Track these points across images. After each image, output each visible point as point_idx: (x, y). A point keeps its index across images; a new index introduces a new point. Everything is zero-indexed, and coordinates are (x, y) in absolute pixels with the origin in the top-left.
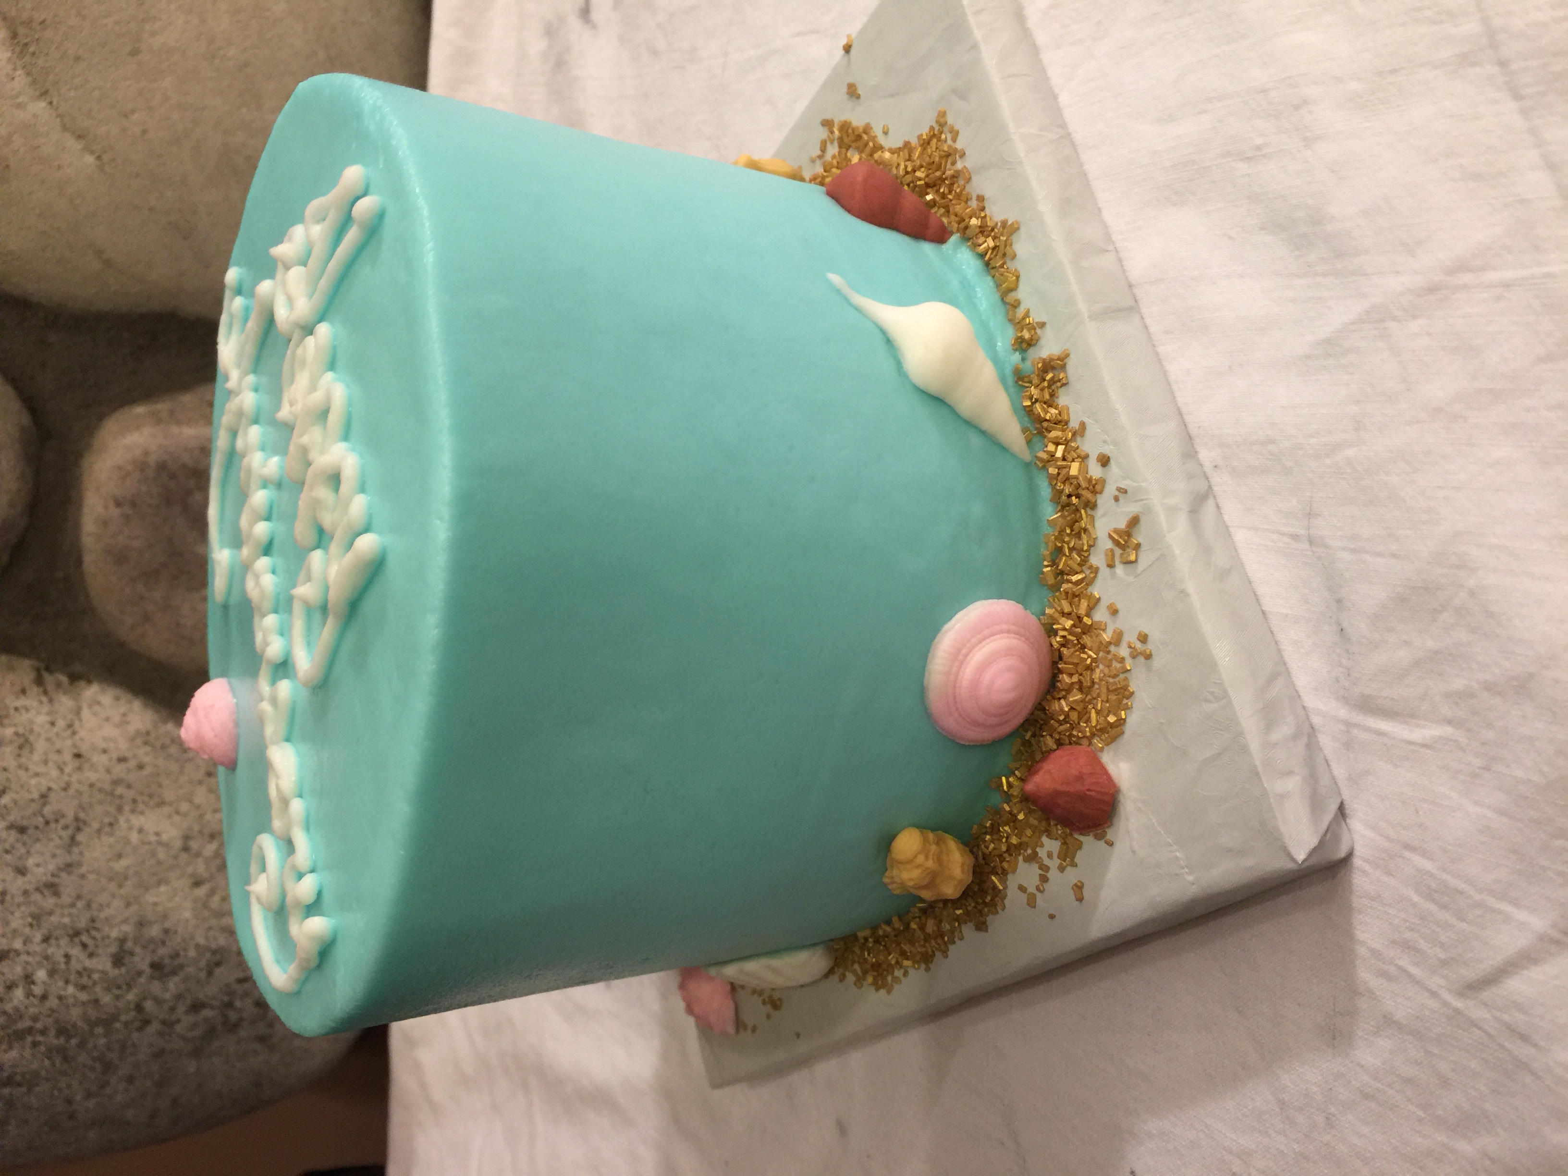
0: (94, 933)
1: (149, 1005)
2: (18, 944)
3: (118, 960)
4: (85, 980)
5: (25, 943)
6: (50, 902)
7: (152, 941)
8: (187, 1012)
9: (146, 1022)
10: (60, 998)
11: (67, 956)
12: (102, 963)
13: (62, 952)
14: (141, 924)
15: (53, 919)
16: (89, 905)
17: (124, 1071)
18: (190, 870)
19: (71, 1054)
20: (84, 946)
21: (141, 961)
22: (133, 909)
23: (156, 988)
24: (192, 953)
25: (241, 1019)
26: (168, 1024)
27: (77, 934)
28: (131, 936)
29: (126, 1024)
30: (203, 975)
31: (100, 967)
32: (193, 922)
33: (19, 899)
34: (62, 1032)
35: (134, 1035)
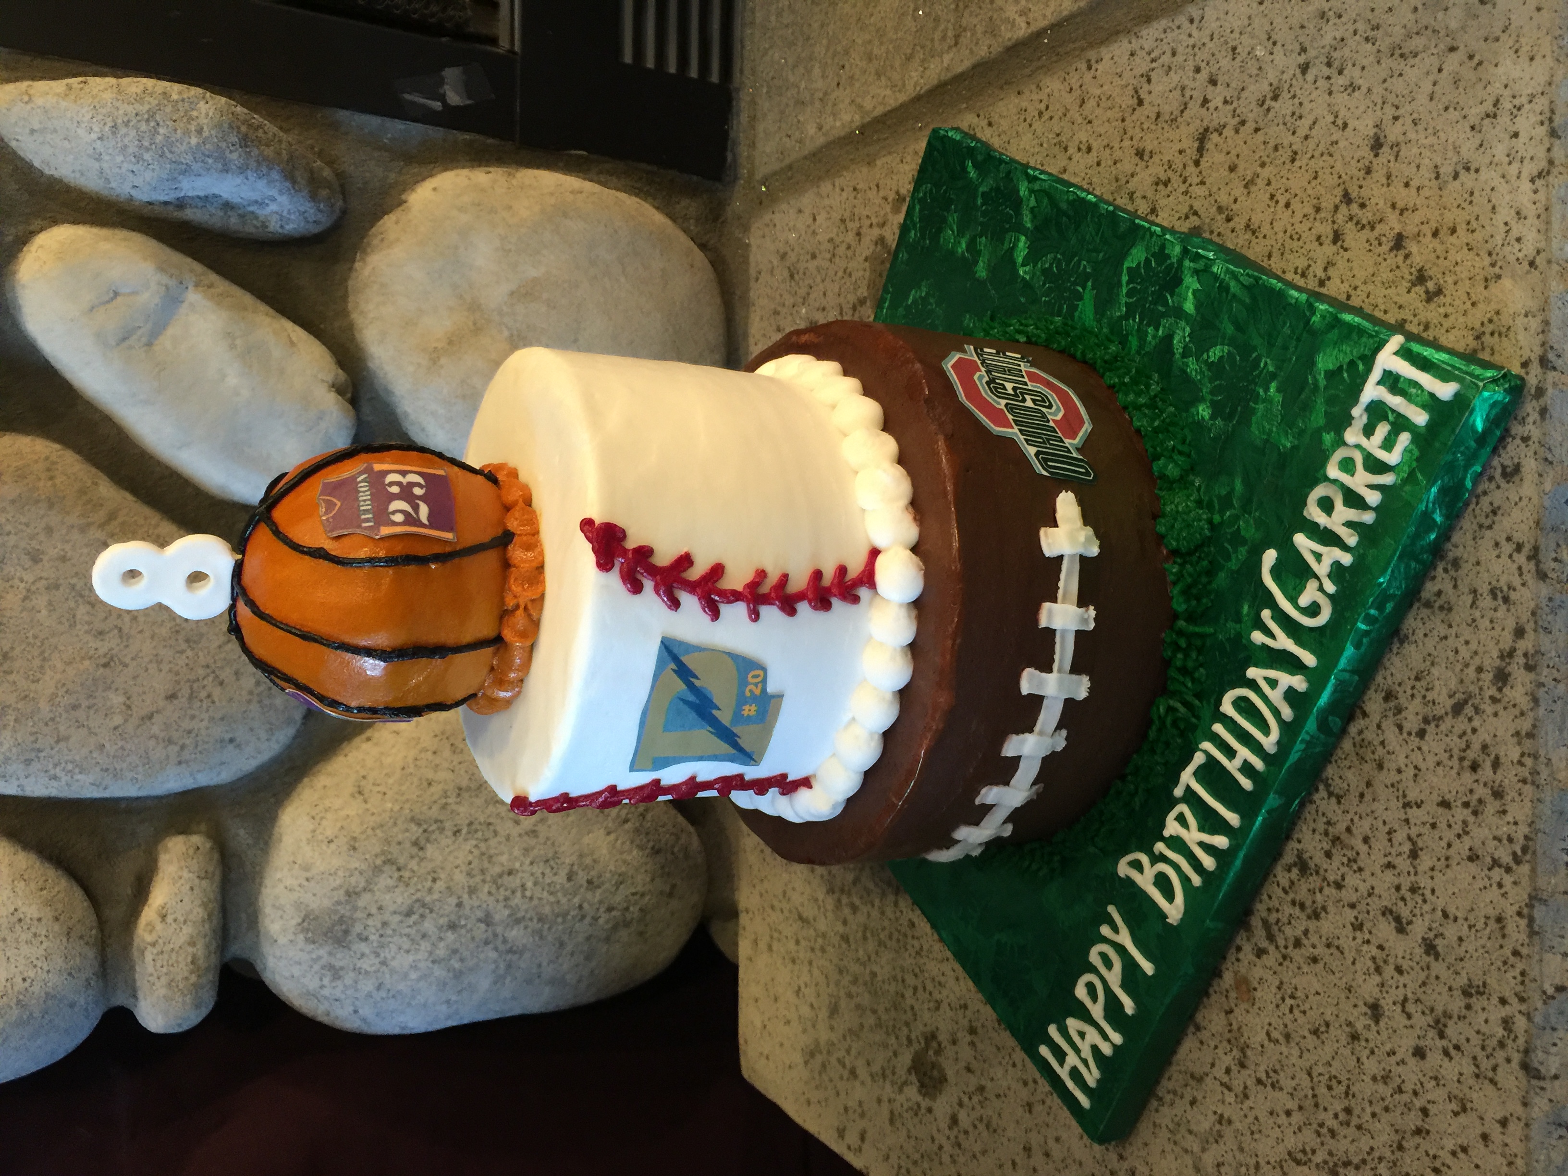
0: (557, 860)
1: (585, 905)
2: (517, 865)
3: (569, 879)
4: (552, 889)
5: (521, 865)
6: (532, 842)
7: (586, 866)
8: (605, 912)
9: (583, 917)
11: (543, 874)
12: (561, 878)
13: (540, 871)
14: (581, 856)
15: (536, 851)
16: (553, 844)
17: (569, 948)
18: (605, 824)
19: (544, 933)
20: (552, 868)
21: (582, 877)
22: (576, 847)
23: (589, 895)
24: (608, 875)
25: (632, 919)
26: (595, 919)
27: (547, 861)
28: (576, 863)
29: (574, 917)
30: (613, 890)
31: (560, 881)
32: (608, 856)
33: (517, 839)
34: (540, 920)
35: (577, 925)
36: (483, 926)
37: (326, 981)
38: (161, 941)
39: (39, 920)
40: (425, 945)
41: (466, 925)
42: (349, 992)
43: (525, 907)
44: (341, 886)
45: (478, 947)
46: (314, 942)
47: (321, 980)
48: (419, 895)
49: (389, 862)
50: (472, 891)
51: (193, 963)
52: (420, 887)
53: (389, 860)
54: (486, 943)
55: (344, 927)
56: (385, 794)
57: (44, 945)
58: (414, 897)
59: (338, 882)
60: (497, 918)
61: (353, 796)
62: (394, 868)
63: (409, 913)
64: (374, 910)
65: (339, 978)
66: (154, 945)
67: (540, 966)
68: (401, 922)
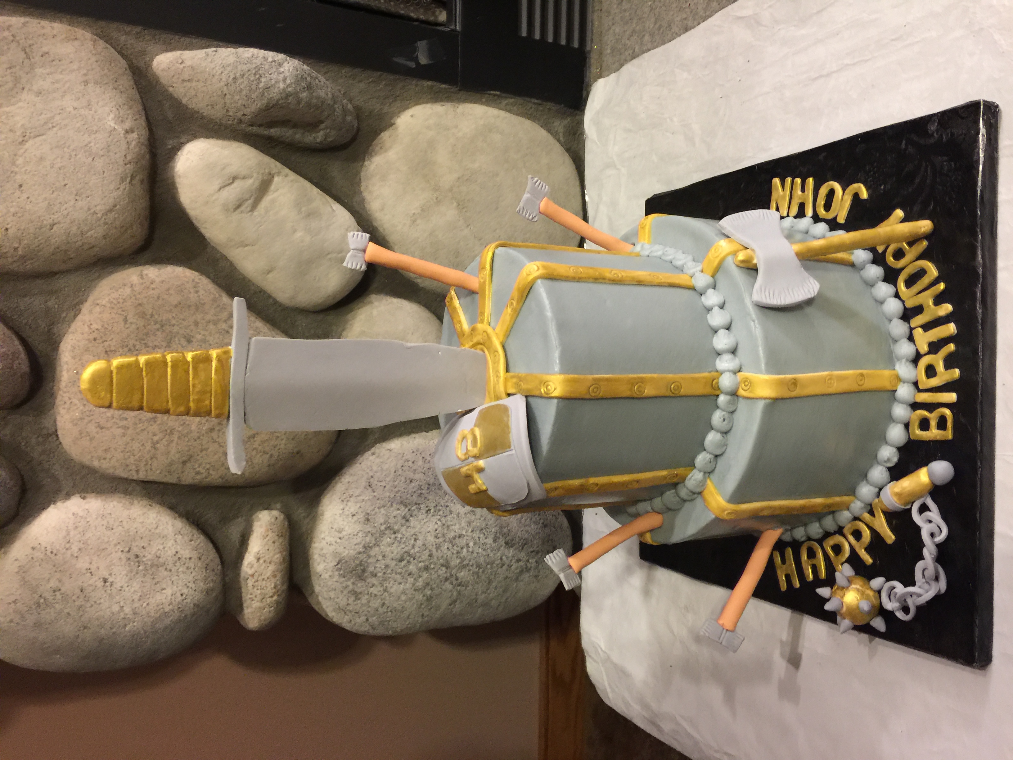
0: (487, 530)
1: (504, 557)
2: (464, 532)
3: (495, 541)
4: (484, 547)
5: (466, 532)
8: (515, 562)
9: (503, 565)
10: (477, 553)
11: (479, 538)
12: (490, 541)
13: (477, 536)
14: (501, 527)
15: (474, 524)
17: (494, 584)
19: (480, 574)
20: (484, 534)
23: (506, 551)
24: (517, 540)
25: (531, 567)
27: (482, 530)
28: (499, 531)
29: (497, 565)
30: (521, 548)
32: (517, 528)
33: (464, 516)
34: (478, 566)
35: (499, 570)
36: (444, 569)
37: (350, 601)
38: (256, 574)
39: (190, 559)
40: (411, 580)
41: (434, 568)
42: (364, 608)
43: (469, 557)
44: (361, 543)
45: (441, 581)
46: (344, 577)
47: (348, 600)
48: (406, 549)
49: (389, 528)
50: (438, 547)
51: (275, 587)
52: (407, 544)
53: (389, 527)
54: (446, 579)
55: (362, 568)
56: (385, 487)
57: (193, 574)
58: (404, 550)
59: (359, 540)
60: (453, 564)
61: (365, 488)
62: (392, 532)
63: (401, 560)
64: (380, 558)
65: (359, 599)
66: (253, 575)
67: (477, 595)
68: (396, 565)
